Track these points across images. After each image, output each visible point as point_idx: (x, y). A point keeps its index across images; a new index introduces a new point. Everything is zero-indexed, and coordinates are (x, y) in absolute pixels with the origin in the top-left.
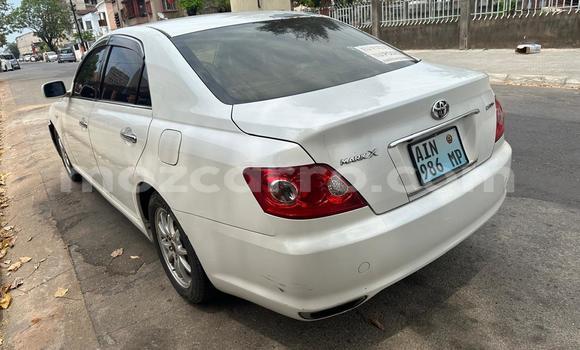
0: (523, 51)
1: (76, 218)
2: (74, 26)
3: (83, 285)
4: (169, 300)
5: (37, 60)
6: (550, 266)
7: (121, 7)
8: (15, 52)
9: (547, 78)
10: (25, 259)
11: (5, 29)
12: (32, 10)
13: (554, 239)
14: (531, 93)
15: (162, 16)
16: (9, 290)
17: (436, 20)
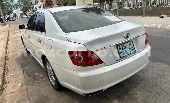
0: (162, 17)
1: (26, 63)
2: (32, 8)
3: (26, 83)
4: (49, 88)
5: (21, 18)
6: (162, 83)
7: (45, 3)
8: (15, 15)
9: (169, 26)
10: (11, 75)
11: (13, 9)
12: (20, 4)
13: (164, 75)
14: (163, 30)
15: (56, 6)
16: (6, 83)
17: (136, 8)
